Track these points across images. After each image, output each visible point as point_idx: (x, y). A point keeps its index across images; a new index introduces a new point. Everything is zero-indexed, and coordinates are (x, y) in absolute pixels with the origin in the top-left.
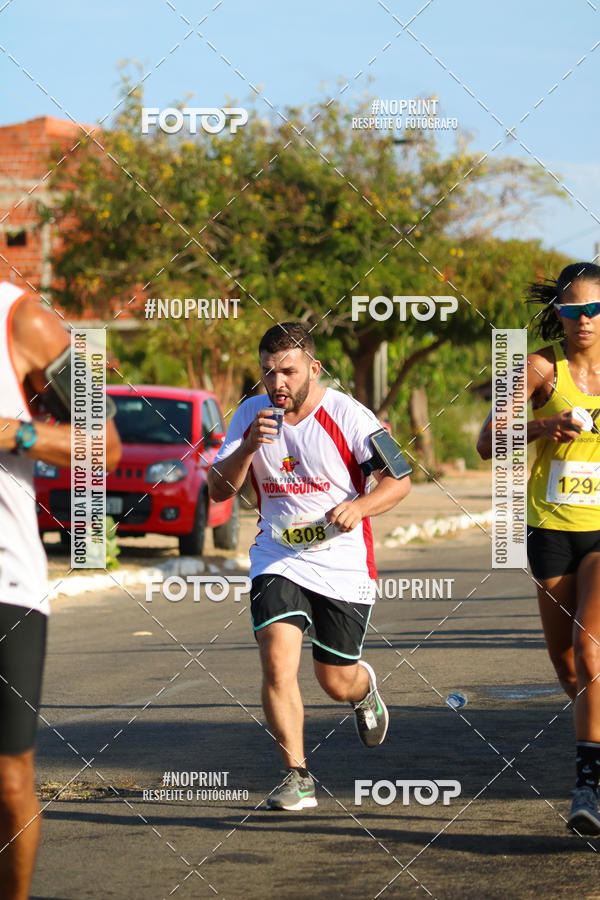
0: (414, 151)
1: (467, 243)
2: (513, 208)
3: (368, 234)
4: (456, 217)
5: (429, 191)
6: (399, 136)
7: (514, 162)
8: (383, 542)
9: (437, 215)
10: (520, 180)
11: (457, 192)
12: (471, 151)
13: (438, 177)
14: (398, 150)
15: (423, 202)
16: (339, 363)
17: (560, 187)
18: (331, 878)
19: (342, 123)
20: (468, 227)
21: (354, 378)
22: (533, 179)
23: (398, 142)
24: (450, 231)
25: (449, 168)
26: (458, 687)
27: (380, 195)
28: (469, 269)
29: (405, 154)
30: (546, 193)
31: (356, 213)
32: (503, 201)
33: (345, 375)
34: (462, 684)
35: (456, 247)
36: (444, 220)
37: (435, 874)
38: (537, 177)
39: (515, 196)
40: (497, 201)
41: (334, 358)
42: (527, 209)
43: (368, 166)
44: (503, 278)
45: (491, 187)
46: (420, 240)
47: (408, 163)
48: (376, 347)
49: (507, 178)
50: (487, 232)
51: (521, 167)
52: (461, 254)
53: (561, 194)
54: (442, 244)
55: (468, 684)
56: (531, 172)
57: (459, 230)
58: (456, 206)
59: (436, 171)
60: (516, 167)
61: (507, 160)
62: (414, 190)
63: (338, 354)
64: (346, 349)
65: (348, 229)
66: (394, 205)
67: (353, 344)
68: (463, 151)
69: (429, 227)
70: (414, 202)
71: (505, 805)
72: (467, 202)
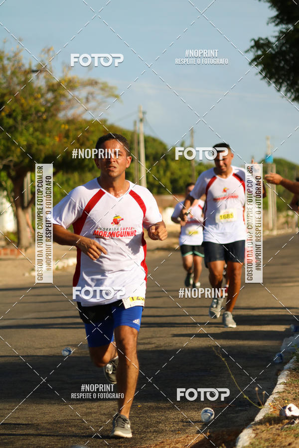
0: (42, 76)
1: (69, 122)
2: (92, 104)
3: (19, 118)
4: (64, 109)
5: (50, 96)
6: (34, 68)
7: (92, 80)
8: (30, 273)
9: (53, 108)
10: (95, 90)
11: (64, 96)
12: (71, 75)
13: (54, 88)
14: (34, 75)
15: (47, 101)
16: (6, 183)
17: (116, 93)
18: (5, 443)
19: (6, 62)
20: (70, 113)
21: (14, 190)
22: (103, 89)
23: (34, 71)
24: (61, 116)
25: (59, 84)
26: (68, 345)
27: (25, 98)
28: (71, 134)
29: (38, 77)
30: (109, 96)
31: (13, 108)
32: (87, 100)
33: (9, 189)
34: (71, 343)
35: (64, 123)
36: (58, 110)
37: (57, 440)
38: (105, 88)
39: (94, 98)
40: (84, 100)
41: (3, 180)
42: (100, 104)
43: (19, 84)
44: (88, 139)
45: (82, 93)
46: (46, 120)
47: (39, 82)
48: (25, 175)
49: (89, 89)
50: (80, 116)
51: (96, 83)
52: (67, 127)
53: (117, 96)
54: (57, 123)
55: (74, 343)
56: (101, 86)
57: (65, 115)
58: (64, 103)
59: (53, 85)
60: (93, 83)
61: (89, 80)
62: (42, 96)
63: (5, 178)
64: (9, 176)
65: (9, 116)
66: (32, 103)
67: (13, 173)
68: (66, 76)
69: (50, 114)
70: (42, 101)
71: (92, 404)
72: (69, 101)
